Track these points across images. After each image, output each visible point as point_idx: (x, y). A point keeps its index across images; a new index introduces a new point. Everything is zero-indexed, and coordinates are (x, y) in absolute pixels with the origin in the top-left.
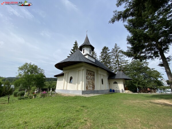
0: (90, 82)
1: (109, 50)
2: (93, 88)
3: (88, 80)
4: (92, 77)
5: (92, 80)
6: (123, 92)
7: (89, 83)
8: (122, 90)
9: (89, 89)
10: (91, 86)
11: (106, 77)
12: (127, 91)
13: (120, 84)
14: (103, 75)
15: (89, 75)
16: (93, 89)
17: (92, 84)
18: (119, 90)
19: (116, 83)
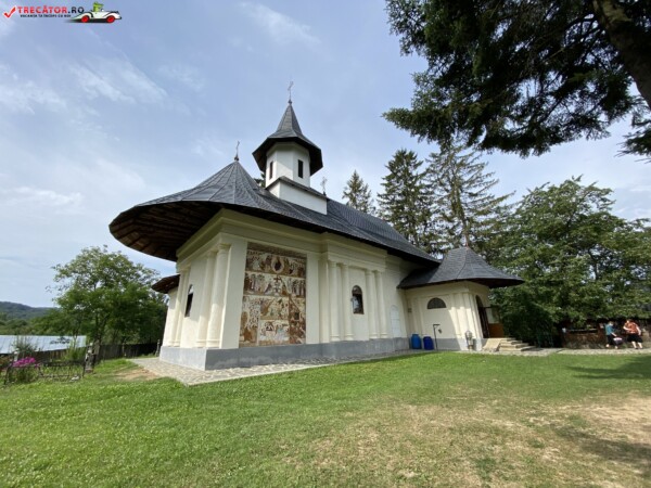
0: (274, 307)
1: (420, 164)
2: (291, 332)
3: (263, 294)
4: (286, 279)
5: (284, 294)
6: (473, 346)
7: (264, 311)
8: (469, 338)
9: (261, 338)
10: (279, 322)
11: (381, 280)
12: (493, 343)
13: (458, 307)
14: (365, 270)
15: (271, 272)
16: (292, 340)
17: (285, 311)
18: (455, 340)
19: (437, 304)
